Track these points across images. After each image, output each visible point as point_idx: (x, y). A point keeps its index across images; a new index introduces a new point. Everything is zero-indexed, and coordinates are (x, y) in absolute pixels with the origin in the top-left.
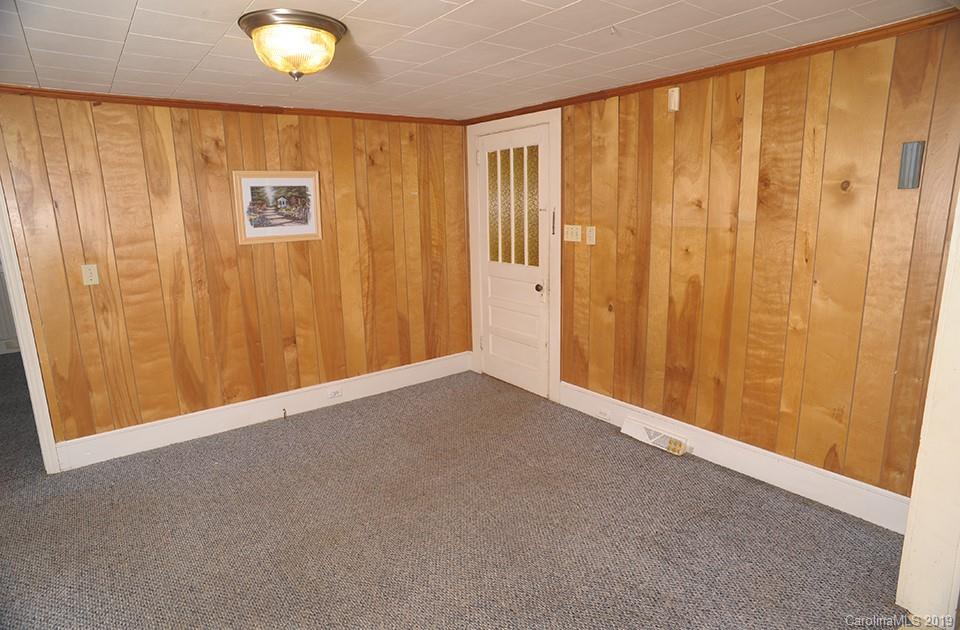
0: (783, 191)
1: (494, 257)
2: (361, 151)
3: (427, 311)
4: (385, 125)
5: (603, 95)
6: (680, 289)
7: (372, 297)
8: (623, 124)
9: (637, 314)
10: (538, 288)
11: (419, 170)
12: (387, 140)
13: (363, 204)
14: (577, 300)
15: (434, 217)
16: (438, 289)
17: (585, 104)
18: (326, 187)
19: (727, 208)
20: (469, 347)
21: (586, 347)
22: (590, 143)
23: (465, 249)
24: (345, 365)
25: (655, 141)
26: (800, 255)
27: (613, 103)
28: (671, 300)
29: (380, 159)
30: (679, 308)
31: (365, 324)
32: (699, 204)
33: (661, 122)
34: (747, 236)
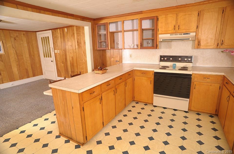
0: (80, 43)
1: (45, 57)
2: (12, 37)
3: (32, 68)
4: (17, 32)
5: (57, 29)
6: (71, 59)
7: (19, 65)
8: (60, 33)
9: (66, 63)
10: (52, 61)
11: (27, 41)
12: (18, 35)
13: (14, 47)
14: (58, 63)
15: (31, 49)
16: (34, 63)
17: (55, 30)
18: (4, 44)
19: (74, 46)
20: (42, 74)
21: (60, 70)
22: (56, 36)
23: (39, 56)
24: (14, 79)
25: (65, 36)
26: (83, 52)
27: (59, 30)
28: (70, 61)
29: (17, 39)
30: (71, 62)
31: (18, 70)
32: (71, 46)
33: (65, 33)
34: (77, 50)
